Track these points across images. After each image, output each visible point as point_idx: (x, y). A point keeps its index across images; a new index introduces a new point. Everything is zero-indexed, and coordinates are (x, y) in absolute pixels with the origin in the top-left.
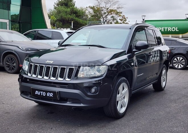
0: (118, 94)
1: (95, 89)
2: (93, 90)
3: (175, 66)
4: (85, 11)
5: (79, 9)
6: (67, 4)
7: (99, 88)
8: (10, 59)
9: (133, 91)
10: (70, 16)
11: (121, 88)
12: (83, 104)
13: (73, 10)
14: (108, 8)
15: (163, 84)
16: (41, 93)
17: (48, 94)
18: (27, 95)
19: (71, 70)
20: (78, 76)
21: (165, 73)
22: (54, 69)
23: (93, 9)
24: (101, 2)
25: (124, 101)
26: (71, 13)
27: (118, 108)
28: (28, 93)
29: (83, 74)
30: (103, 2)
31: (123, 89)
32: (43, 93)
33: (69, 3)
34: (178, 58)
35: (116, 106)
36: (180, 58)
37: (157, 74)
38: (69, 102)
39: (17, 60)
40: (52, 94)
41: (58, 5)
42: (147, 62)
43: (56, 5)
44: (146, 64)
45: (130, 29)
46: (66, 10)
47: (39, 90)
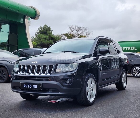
0: (88, 86)
1: (69, 81)
2: (68, 82)
3: (135, 74)
4: (61, 37)
5: (55, 36)
6: (46, 32)
7: (72, 80)
8: (1, 71)
9: (99, 86)
10: (48, 41)
11: (89, 81)
12: (60, 92)
13: (50, 37)
14: (79, 34)
15: (124, 85)
16: (28, 86)
17: (34, 86)
18: (17, 89)
19: (51, 67)
20: (56, 71)
21: (125, 76)
22: (38, 67)
23: (67, 36)
24: (73, 30)
25: (92, 92)
26: (49, 39)
27: (88, 97)
28: (18, 87)
29: (60, 70)
30: (75, 30)
31: (91, 83)
32: (29, 86)
33: (48, 32)
34: (137, 68)
35: (86, 95)
36: (138, 68)
37: (118, 75)
38: (50, 91)
39: (6, 72)
40: (37, 86)
41: (38, 33)
42: (110, 68)
43: (37, 33)
44: (109, 69)
45: (95, 39)
46: (45, 37)
47: (26, 84)
